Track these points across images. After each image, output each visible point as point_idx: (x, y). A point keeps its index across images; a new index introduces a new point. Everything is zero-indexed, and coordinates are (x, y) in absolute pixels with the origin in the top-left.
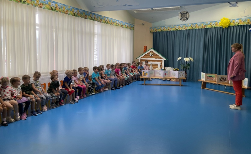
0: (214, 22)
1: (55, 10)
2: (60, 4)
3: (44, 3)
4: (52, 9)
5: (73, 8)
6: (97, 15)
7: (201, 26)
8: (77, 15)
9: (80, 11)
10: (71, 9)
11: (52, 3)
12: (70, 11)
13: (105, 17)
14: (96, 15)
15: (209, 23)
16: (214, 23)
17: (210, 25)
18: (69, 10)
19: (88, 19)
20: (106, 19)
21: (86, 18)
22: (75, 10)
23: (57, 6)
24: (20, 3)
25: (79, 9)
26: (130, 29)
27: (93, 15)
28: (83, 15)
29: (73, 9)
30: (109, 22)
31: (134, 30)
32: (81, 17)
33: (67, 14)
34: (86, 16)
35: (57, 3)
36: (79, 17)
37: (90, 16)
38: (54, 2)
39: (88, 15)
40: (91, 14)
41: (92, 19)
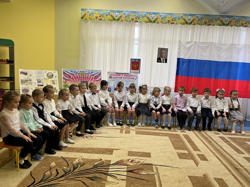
1: (154, 21)
2: (163, 13)
3: (140, 16)
4: (150, 21)
5: (184, 15)
8: (191, 23)
9: (197, 17)
10: (180, 17)
11: (152, 14)
12: (179, 19)
14: (233, 17)
18: (177, 19)
19: (213, 25)
21: (210, 25)
22: (189, 17)
23: (159, 17)
24: (114, 21)
25: (195, 15)
28: (204, 20)
32: (199, 24)
33: (173, 23)
34: (211, 21)
35: (158, 13)
36: (194, 24)
37: (219, 21)
38: (154, 13)
39: (214, 20)
40: (222, 18)
41: (224, 24)
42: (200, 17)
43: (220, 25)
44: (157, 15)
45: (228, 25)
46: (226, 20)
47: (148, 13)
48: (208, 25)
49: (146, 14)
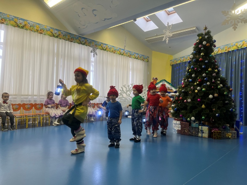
0: (241, 41)
1: (22, 27)
2: (32, 22)
3: (7, 19)
4: (18, 26)
5: (51, 28)
6: (89, 40)
7: (225, 49)
8: (57, 37)
9: (62, 33)
10: (48, 29)
11: (20, 20)
12: (47, 31)
13: (102, 43)
14: (87, 39)
15: (235, 44)
16: (240, 43)
17: (235, 46)
18: (45, 30)
19: (74, 42)
20: (104, 45)
21: (72, 41)
22: (55, 31)
23: (27, 24)
25: (60, 31)
26: (143, 60)
27: (83, 39)
28: (67, 37)
29: (51, 30)
30: (108, 49)
31: (148, 61)
32: (64, 39)
33: (42, 33)
34: (72, 39)
35: (26, 20)
36: (60, 39)
37: (78, 40)
38: (22, 19)
39: (75, 39)
40: (80, 38)
41: (81, 43)
42: (64, 33)
43: (79, 44)
44: (25, 22)
45: (84, 44)
46: (83, 40)
47: (16, 17)
48: (71, 42)
49: (14, 18)
